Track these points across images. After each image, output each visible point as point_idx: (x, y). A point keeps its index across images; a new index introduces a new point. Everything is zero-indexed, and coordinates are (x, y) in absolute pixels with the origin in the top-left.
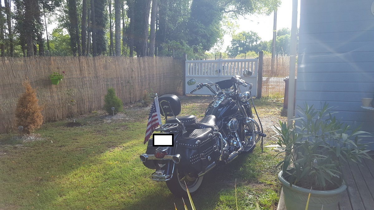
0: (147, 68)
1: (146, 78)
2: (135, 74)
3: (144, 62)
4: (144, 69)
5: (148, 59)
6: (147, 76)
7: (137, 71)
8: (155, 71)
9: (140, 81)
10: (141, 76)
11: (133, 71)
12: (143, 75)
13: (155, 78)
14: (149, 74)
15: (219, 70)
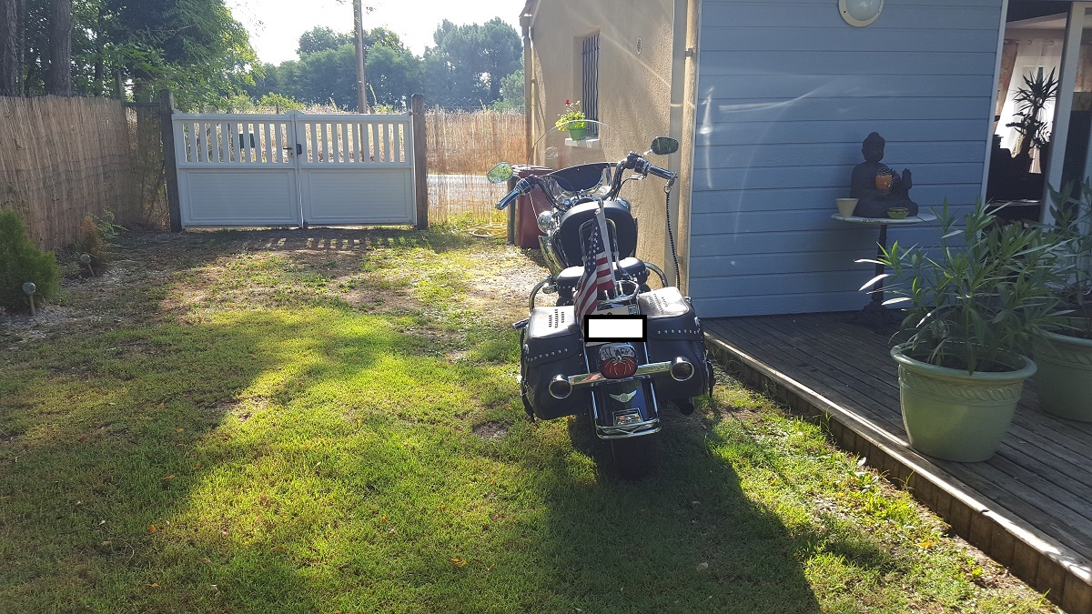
0: (56, 138)
1: (59, 175)
2: (25, 160)
3: (46, 114)
4: (50, 142)
5: (54, 106)
6: (61, 168)
7: (30, 149)
8: (80, 149)
9: (41, 185)
10: (43, 169)
11: (18, 147)
12: (48, 162)
13: (83, 175)
14: (64, 161)
15: (297, 145)
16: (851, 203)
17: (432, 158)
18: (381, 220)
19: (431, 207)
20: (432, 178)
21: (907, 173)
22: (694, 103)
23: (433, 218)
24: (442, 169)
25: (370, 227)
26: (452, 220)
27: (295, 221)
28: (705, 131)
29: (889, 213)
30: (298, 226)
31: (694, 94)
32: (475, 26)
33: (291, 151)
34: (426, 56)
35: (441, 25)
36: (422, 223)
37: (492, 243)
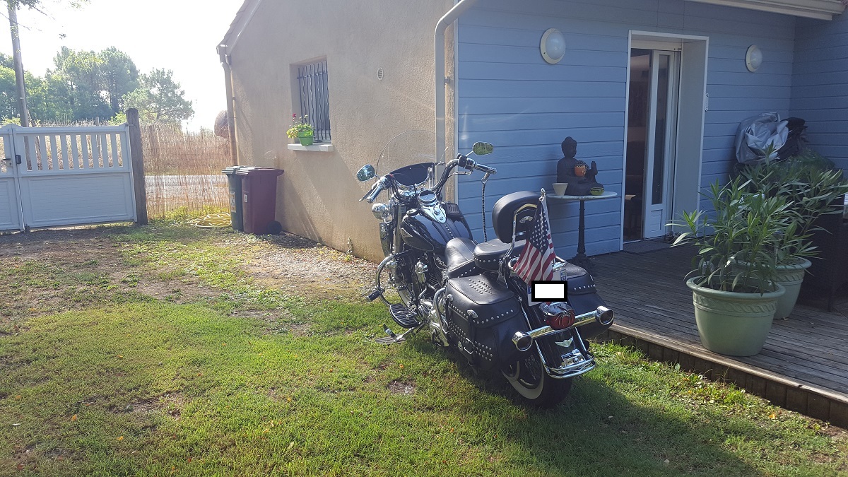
15: (16, 155)
16: (564, 186)
17: (148, 163)
18: (103, 219)
19: (149, 204)
20: (149, 179)
21: (594, 164)
22: (454, 116)
23: (152, 214)
24: (158, 171)
25: (94, 226)
26: (170, 215)
27: (16, 226)
28: (464, 137)
29: (592, 192)
30: (19, 230)
31: (454, 111)
32: (92, 52)
33: (10, 162)
34: (48, 77)
35: (60, 51)
36: (142, 220)
37: (223, 232)
